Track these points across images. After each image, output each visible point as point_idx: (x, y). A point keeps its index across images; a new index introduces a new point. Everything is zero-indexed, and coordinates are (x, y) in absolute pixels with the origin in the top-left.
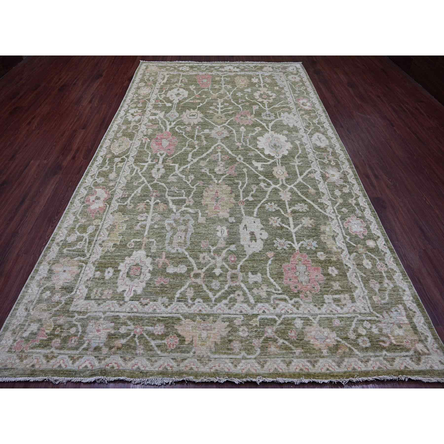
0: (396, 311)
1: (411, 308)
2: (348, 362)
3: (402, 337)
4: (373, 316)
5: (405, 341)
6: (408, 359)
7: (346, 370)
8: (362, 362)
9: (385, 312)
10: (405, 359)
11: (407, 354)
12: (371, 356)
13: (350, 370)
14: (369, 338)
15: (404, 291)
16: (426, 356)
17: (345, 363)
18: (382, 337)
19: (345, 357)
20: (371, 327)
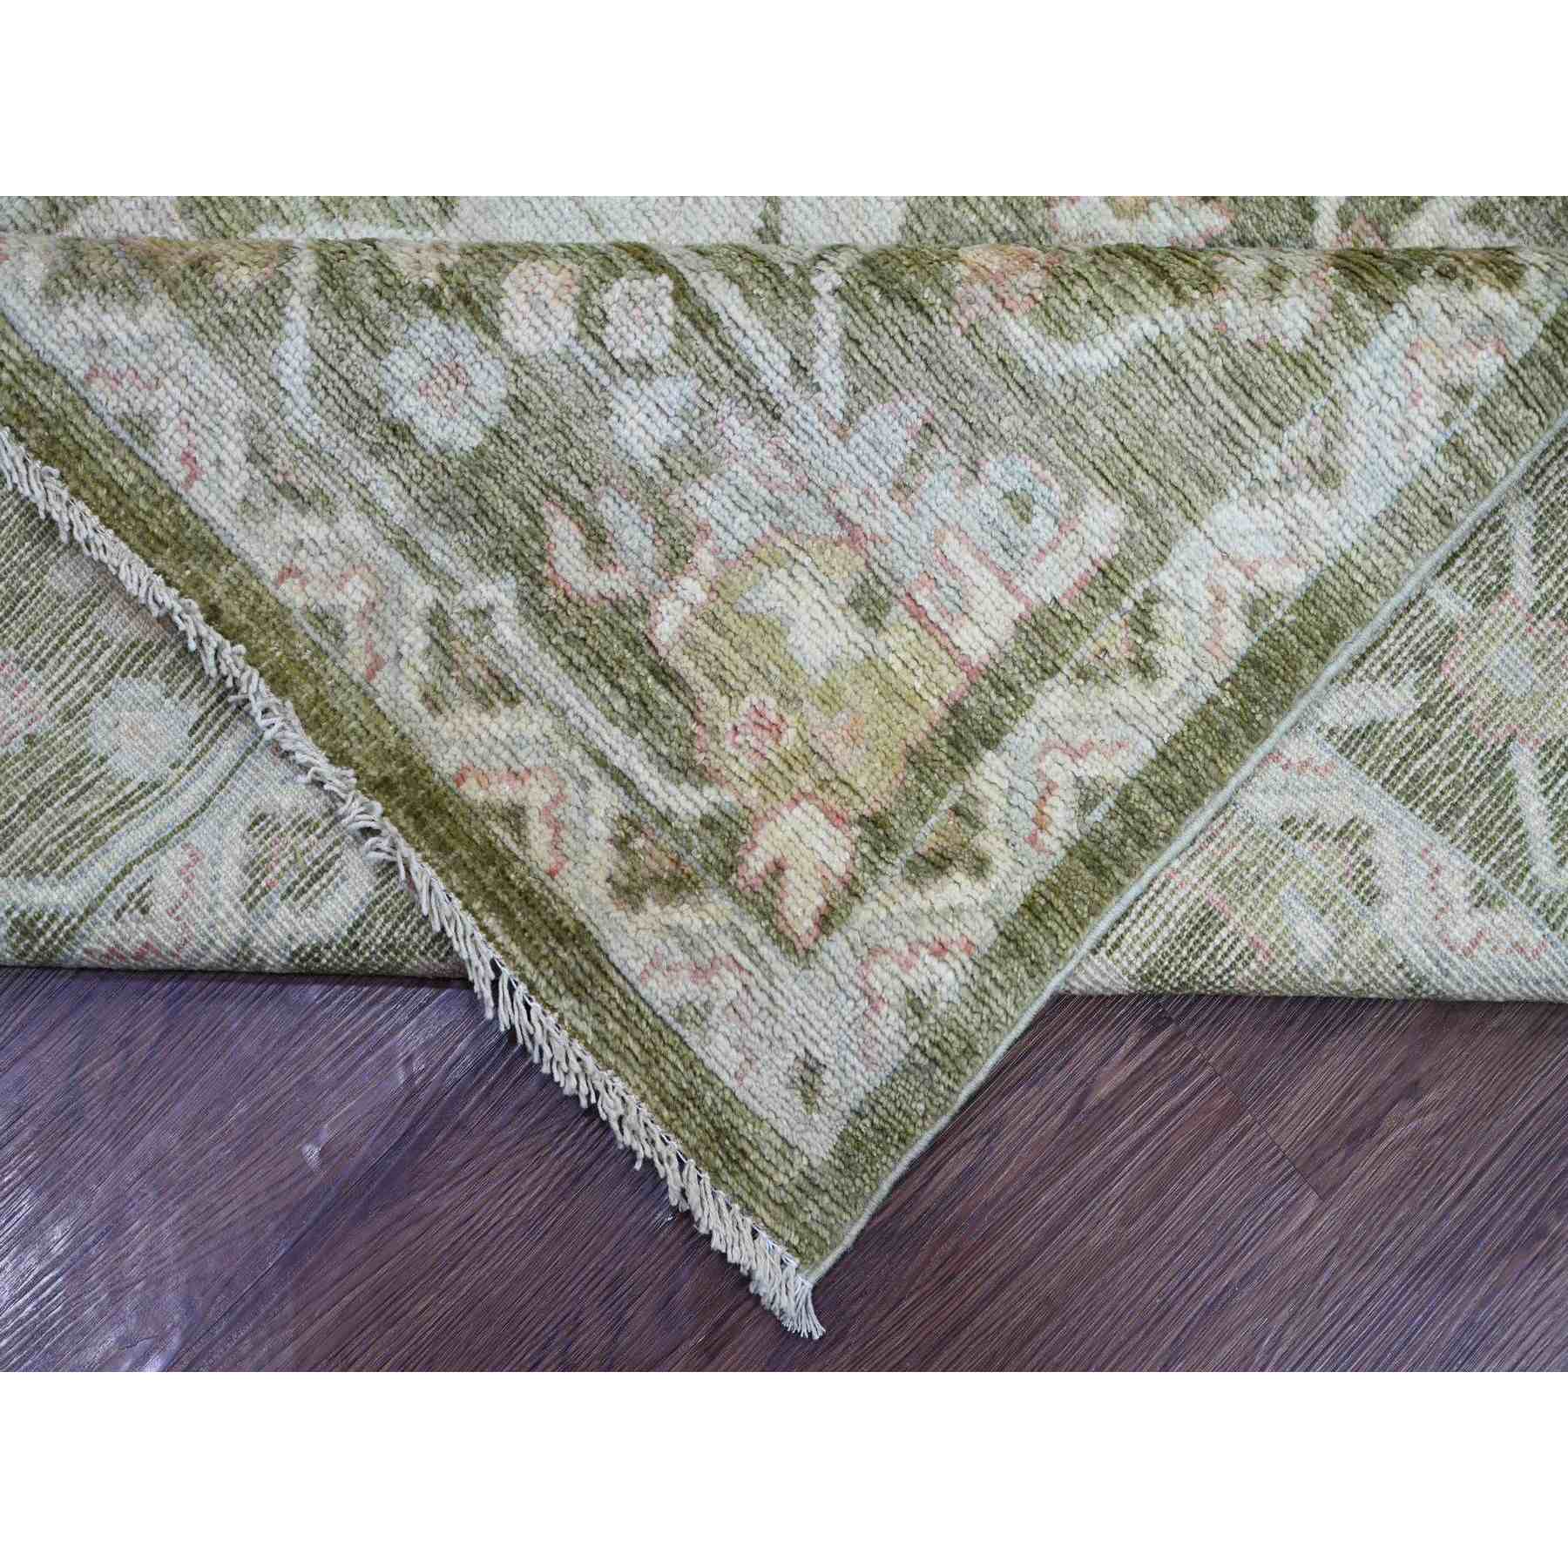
0: (1021, 506)
1: (1167, 618)
2: (153, 343)
3: (791, 670)
4: (775, 326)
5: (761, 697)
6: (605, 799)
7: (76, 365)
8: (256, 457)
9: (915, 409)
10: (585, 783)
11: (646, 776)
12: (368, 506)
13: (108, 400)
14: (518, 405)
15: (1327, 476)
16: (752, 931)
17: (116, 323)
18: (631, 511)
19: (171, 287)
20: (645, 369)
